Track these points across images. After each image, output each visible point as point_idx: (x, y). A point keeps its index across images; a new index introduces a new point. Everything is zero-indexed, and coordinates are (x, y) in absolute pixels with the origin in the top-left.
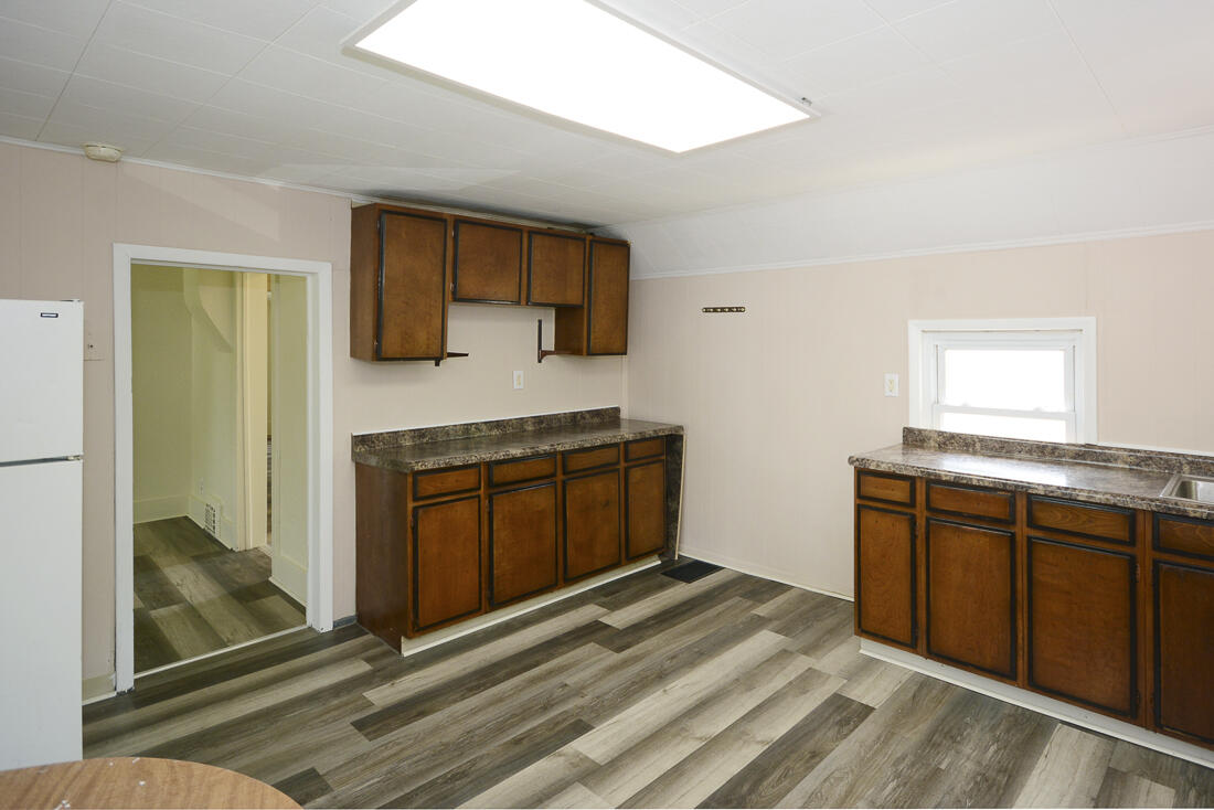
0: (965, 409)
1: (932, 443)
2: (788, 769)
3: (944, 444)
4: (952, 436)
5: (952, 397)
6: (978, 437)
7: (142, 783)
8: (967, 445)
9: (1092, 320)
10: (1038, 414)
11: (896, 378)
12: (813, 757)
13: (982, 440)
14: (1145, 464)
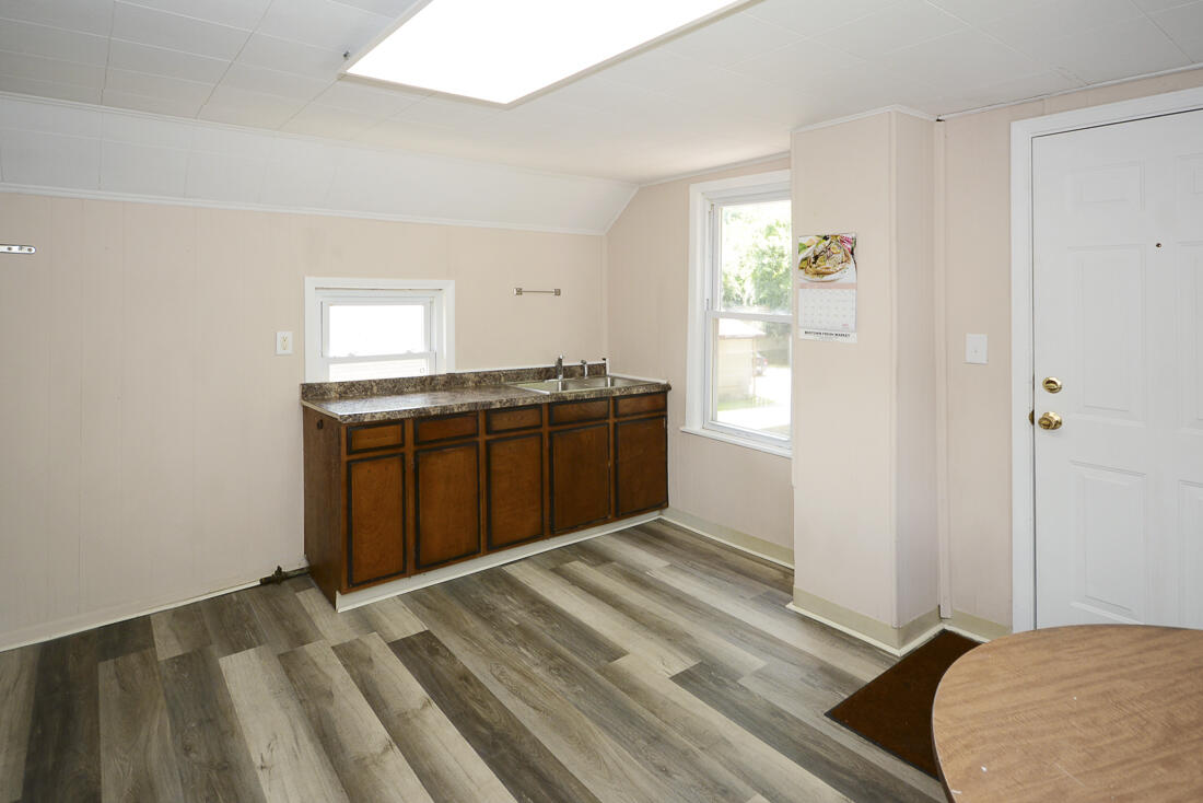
0: (352, 359)
1: (333, 395)
2: (473, 698)
3: (345, 393)
4: (353, 384)
5: (336, 348)
6: (374, 381)
7: (984, 769)
8: (366, 390)
9: (452, 283)
10: (409, 356)
11: (289, 335)
12: (466, 679)
13: (379, 383)
14: (485, 380)
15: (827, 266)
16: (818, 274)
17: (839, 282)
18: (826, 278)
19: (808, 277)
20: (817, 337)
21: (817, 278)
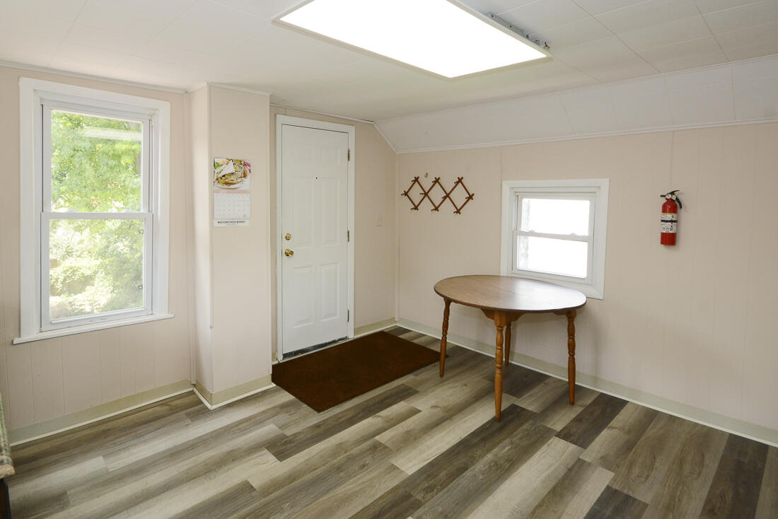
15: (232, 178)
16: (227, 183)
17: (241, 189)
18: (232, 186)
19: (220, 185)
20: (226, 224)
21: (225, 186)
